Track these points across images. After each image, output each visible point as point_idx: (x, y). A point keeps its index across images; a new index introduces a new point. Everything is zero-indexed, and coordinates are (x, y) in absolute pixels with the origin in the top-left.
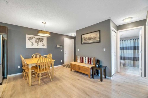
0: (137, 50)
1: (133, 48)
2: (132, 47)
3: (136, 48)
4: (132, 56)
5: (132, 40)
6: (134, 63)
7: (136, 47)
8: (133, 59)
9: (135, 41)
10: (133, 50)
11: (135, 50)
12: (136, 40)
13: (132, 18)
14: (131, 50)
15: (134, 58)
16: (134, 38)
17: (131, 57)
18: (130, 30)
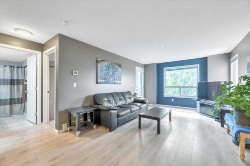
0: (16, 86)
1: (9, 82)
2: (7, 80)
3: (16, 82)
4: (9, 97)
5: (8, 67)
6: (11, 110)
7: (14, 80)
8: (8, 101)
9: (13, 69)
10: (9, 86)
11: (13, 86)
12: (16, 69)
13: (32, 34)
14: (6, 86)
15: (11, 99)
16: (13, 65)
17: (6, 100)
18: (14, 49)
